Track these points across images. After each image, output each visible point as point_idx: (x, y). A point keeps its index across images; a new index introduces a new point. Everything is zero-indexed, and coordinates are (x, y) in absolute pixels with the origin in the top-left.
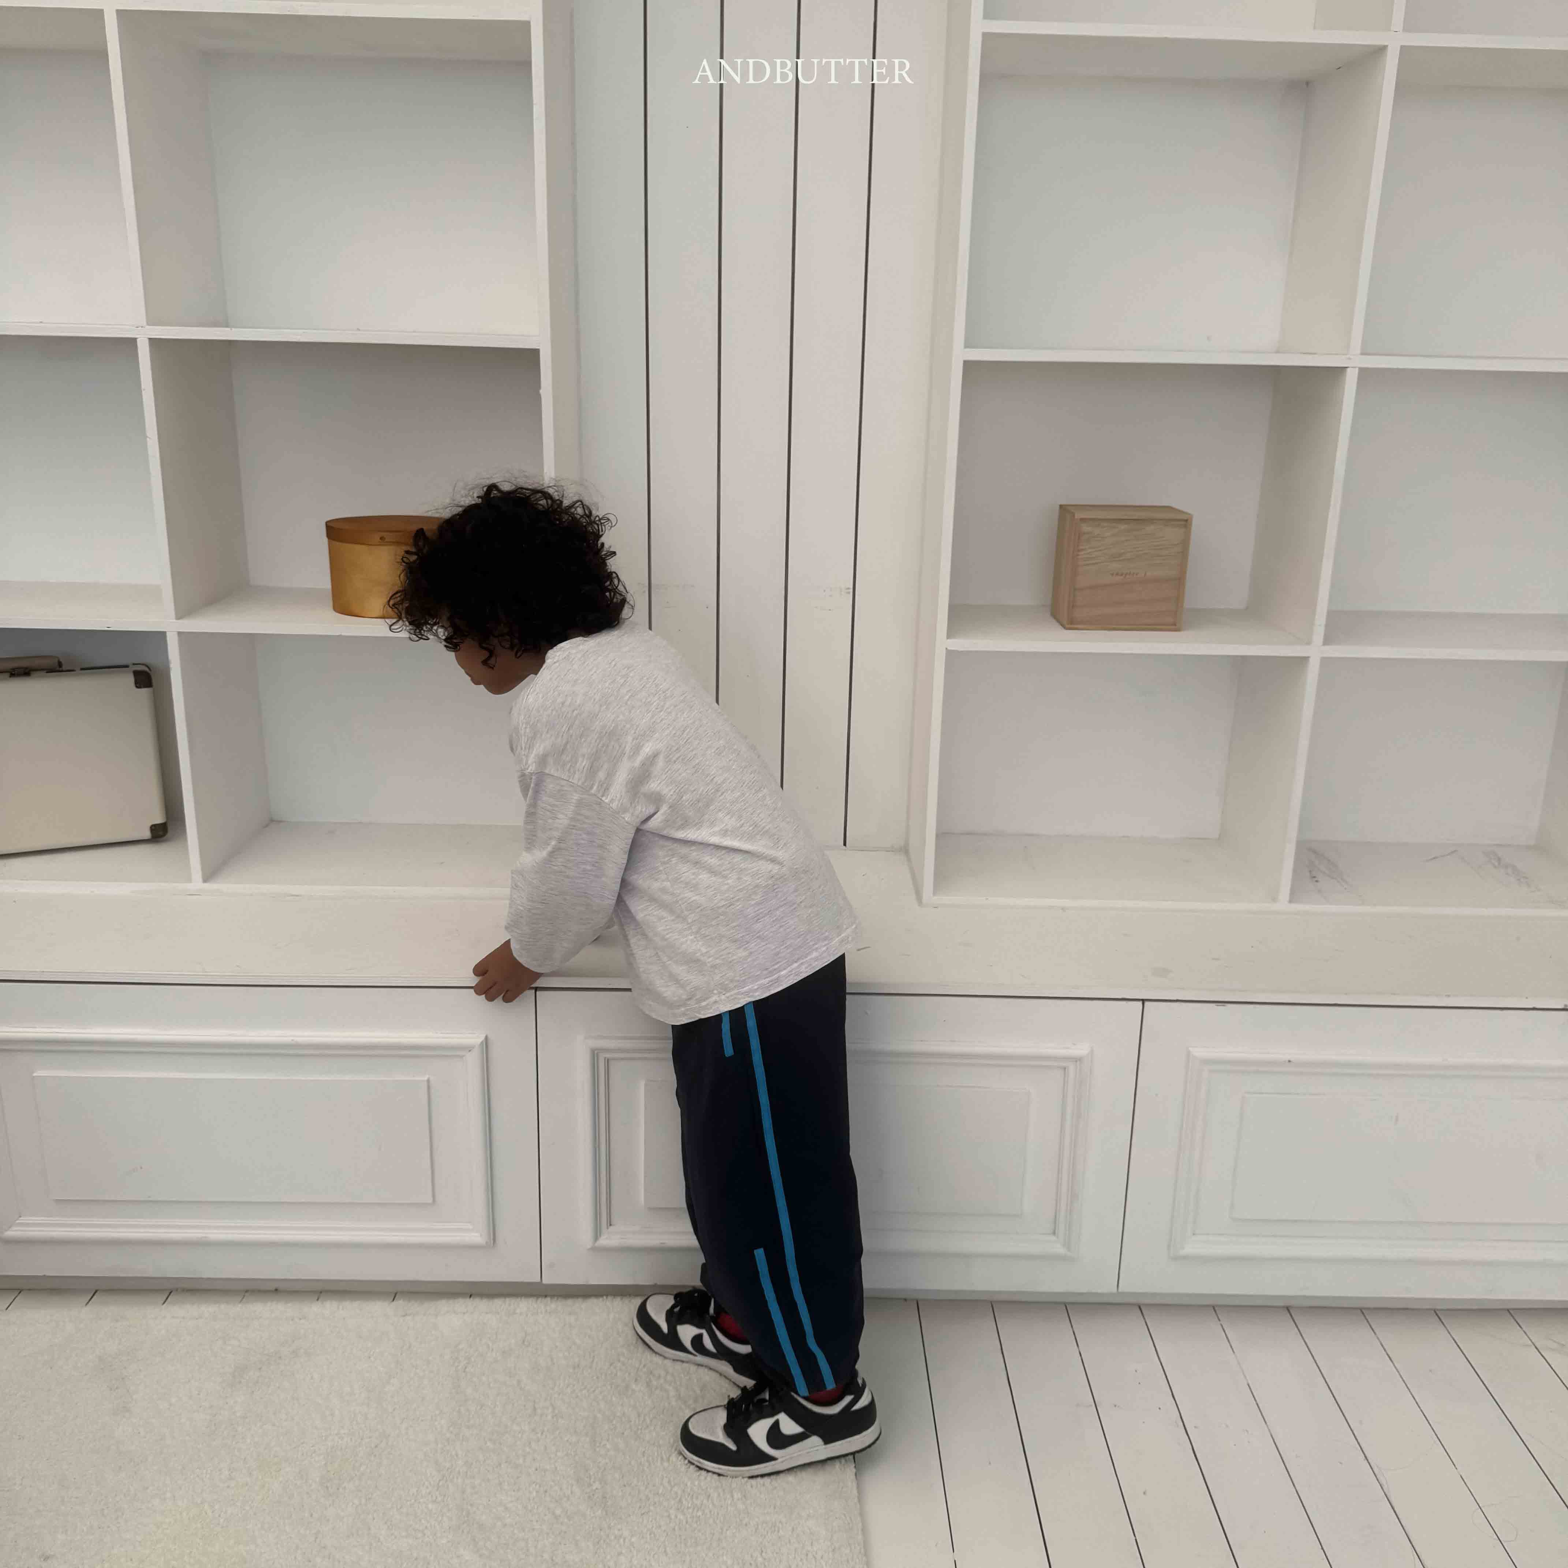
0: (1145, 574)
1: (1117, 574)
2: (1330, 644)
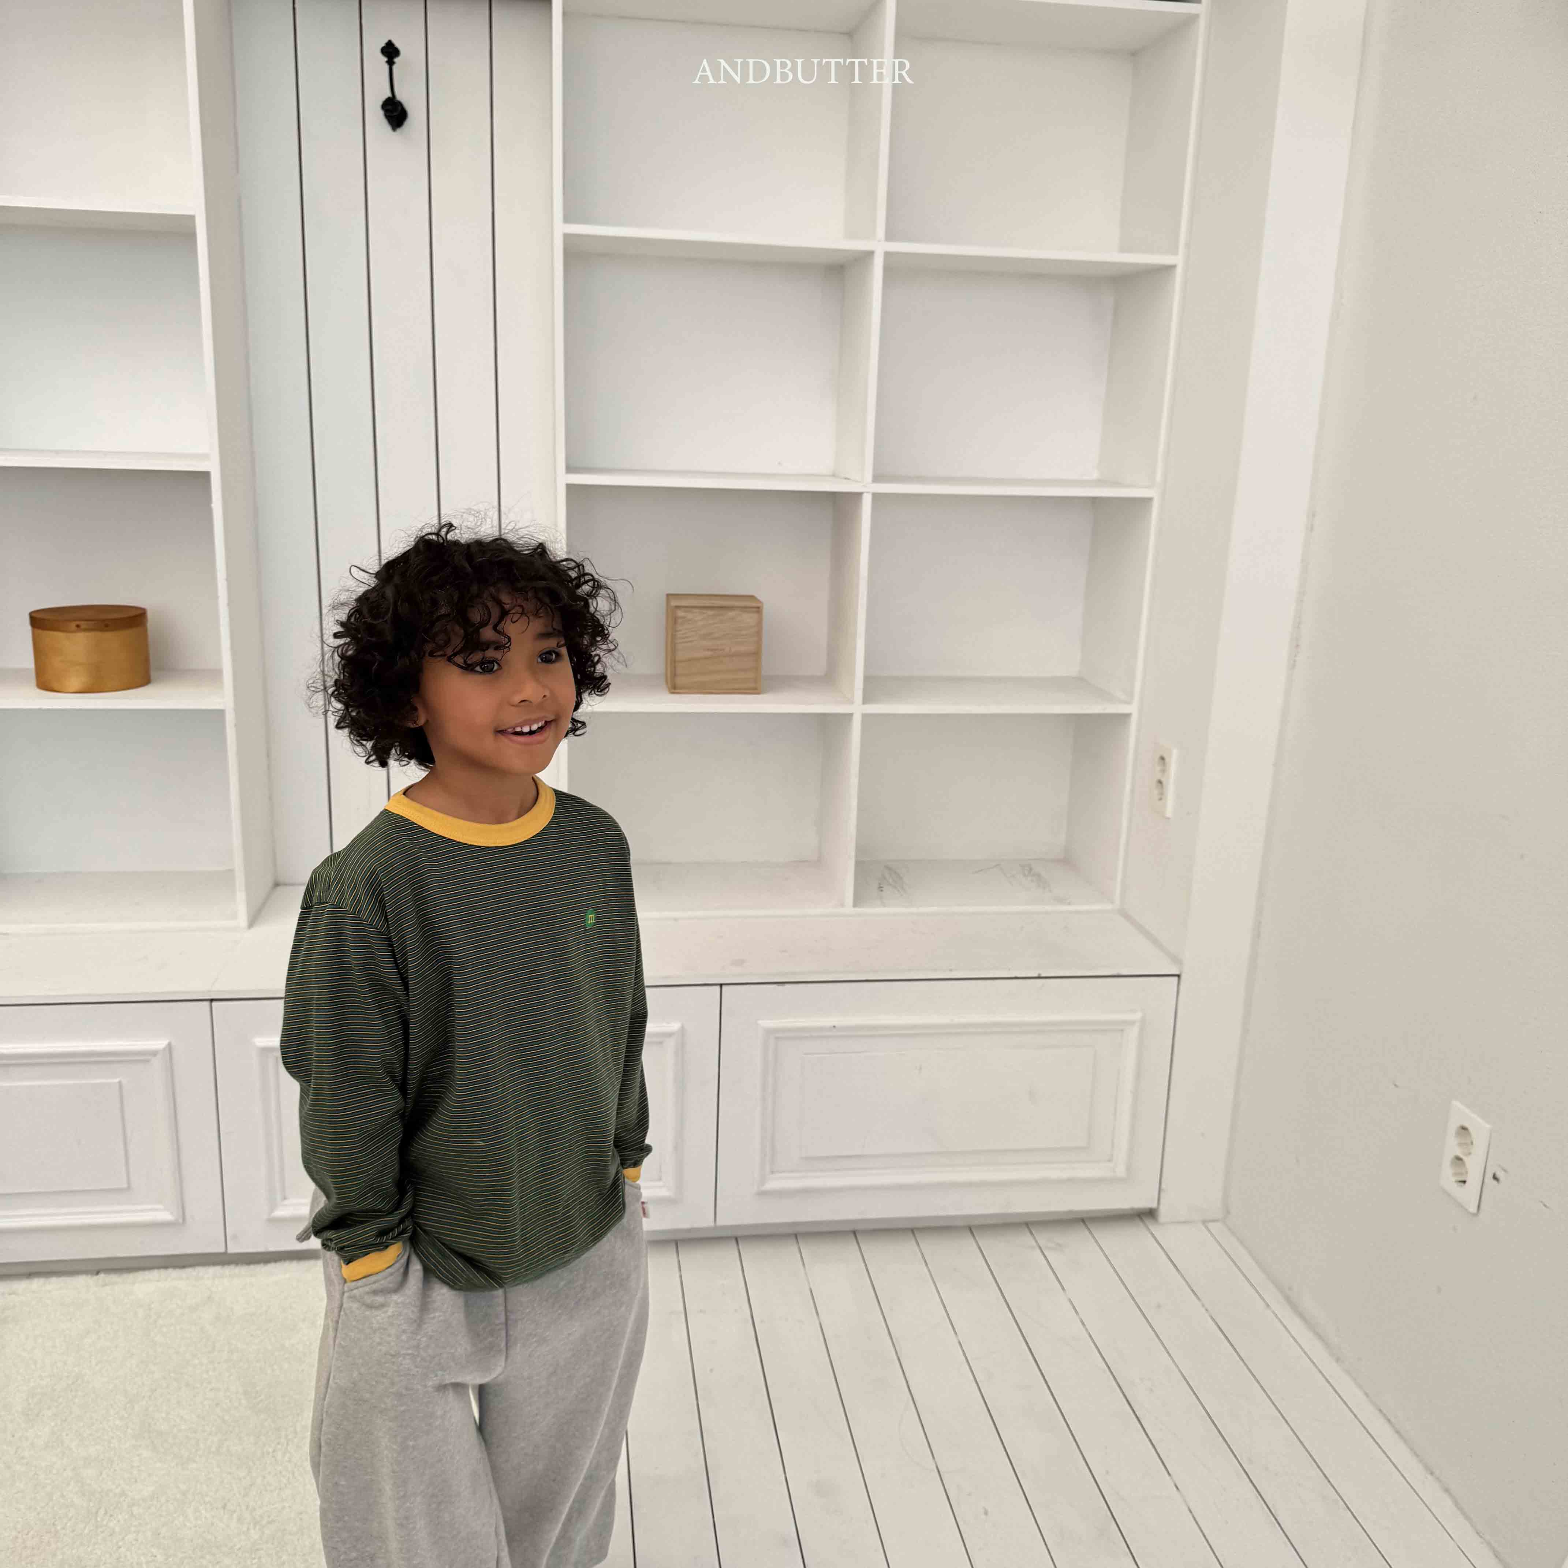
1: (708, 650)
2: (868, 703)
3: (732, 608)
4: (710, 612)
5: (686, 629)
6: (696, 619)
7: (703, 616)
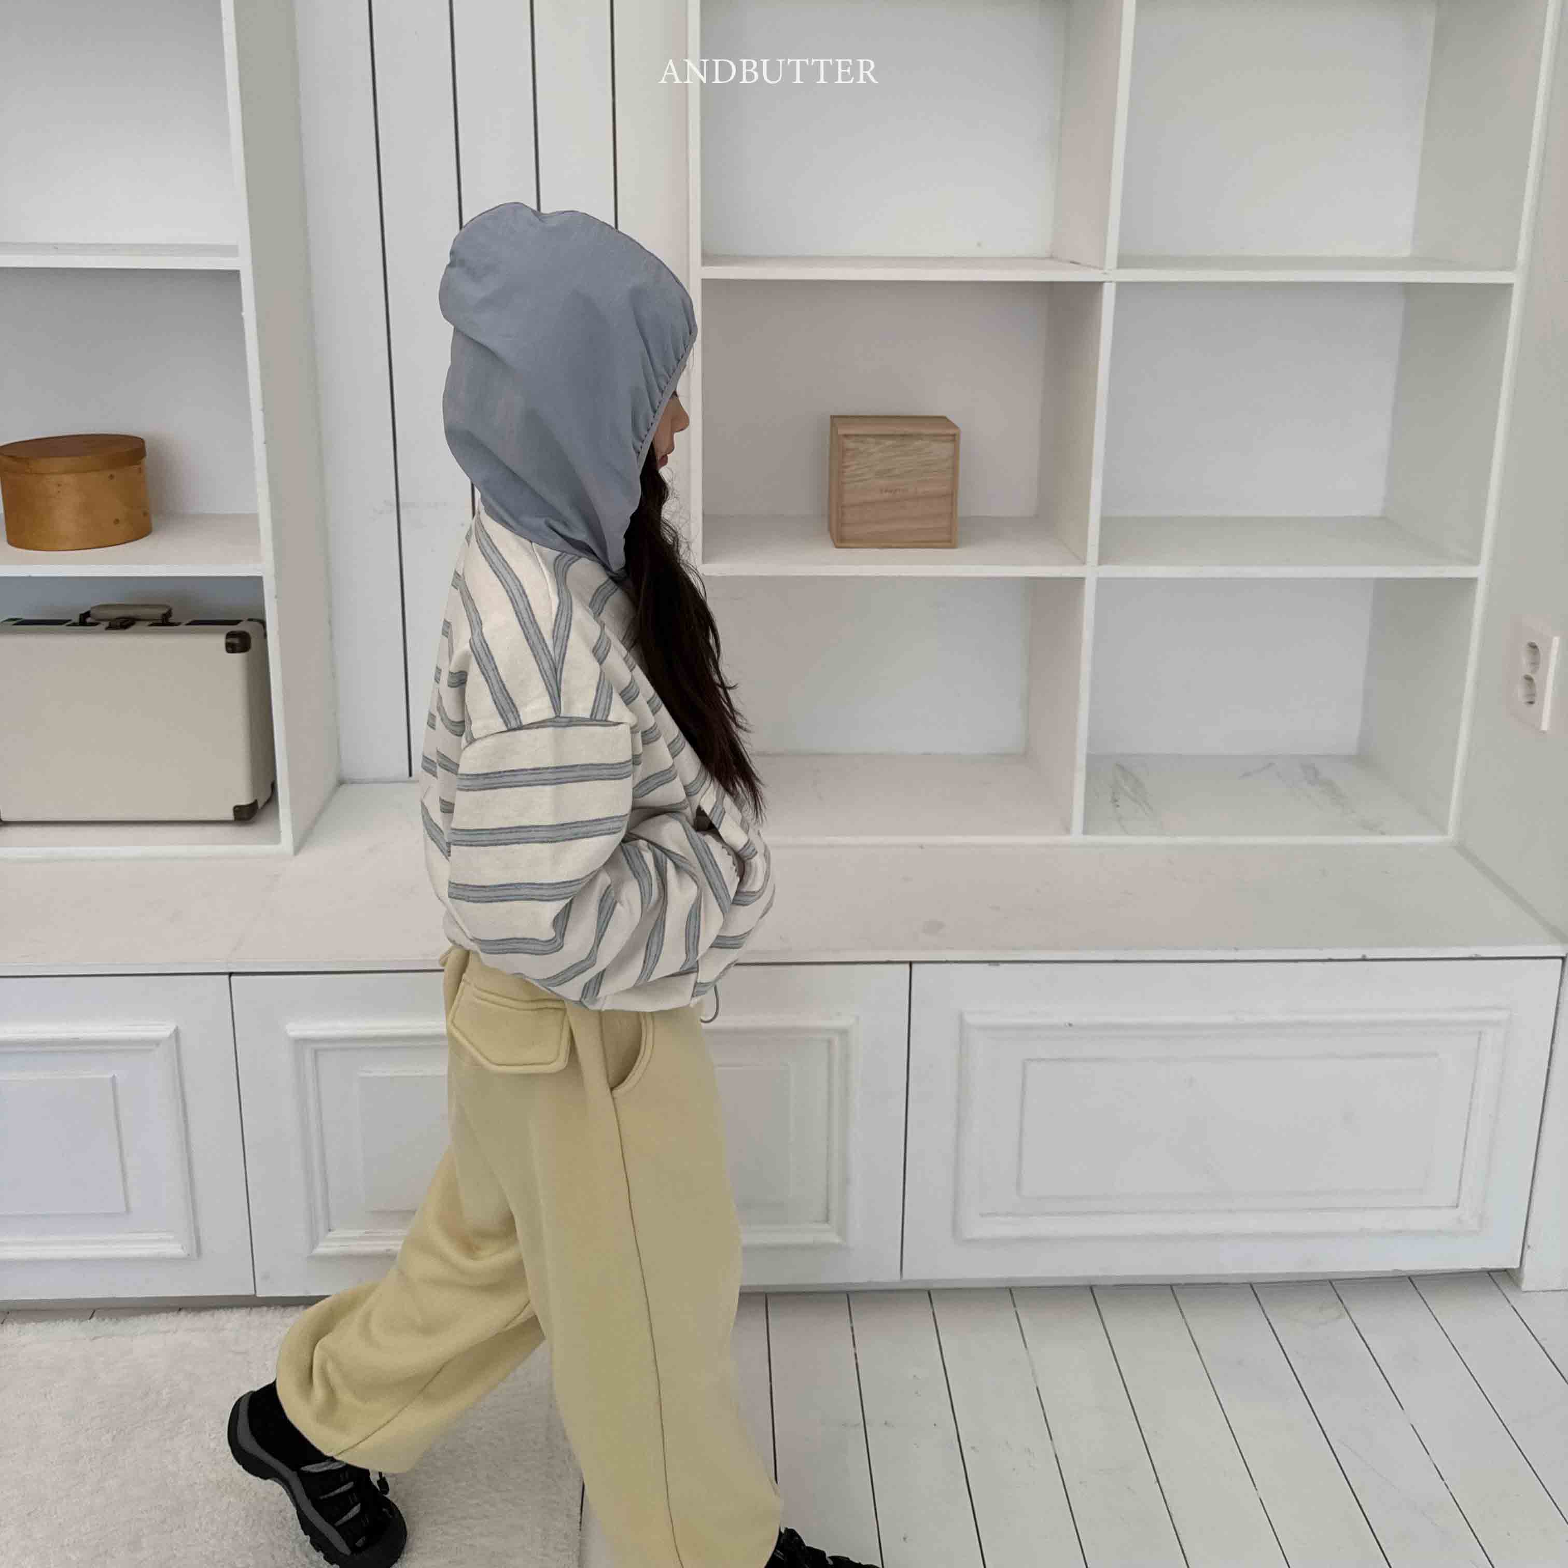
0: (916, 490)
2: (1106, 563)
3: (919, 436)
5: (858, 464)
7: (881, 446)
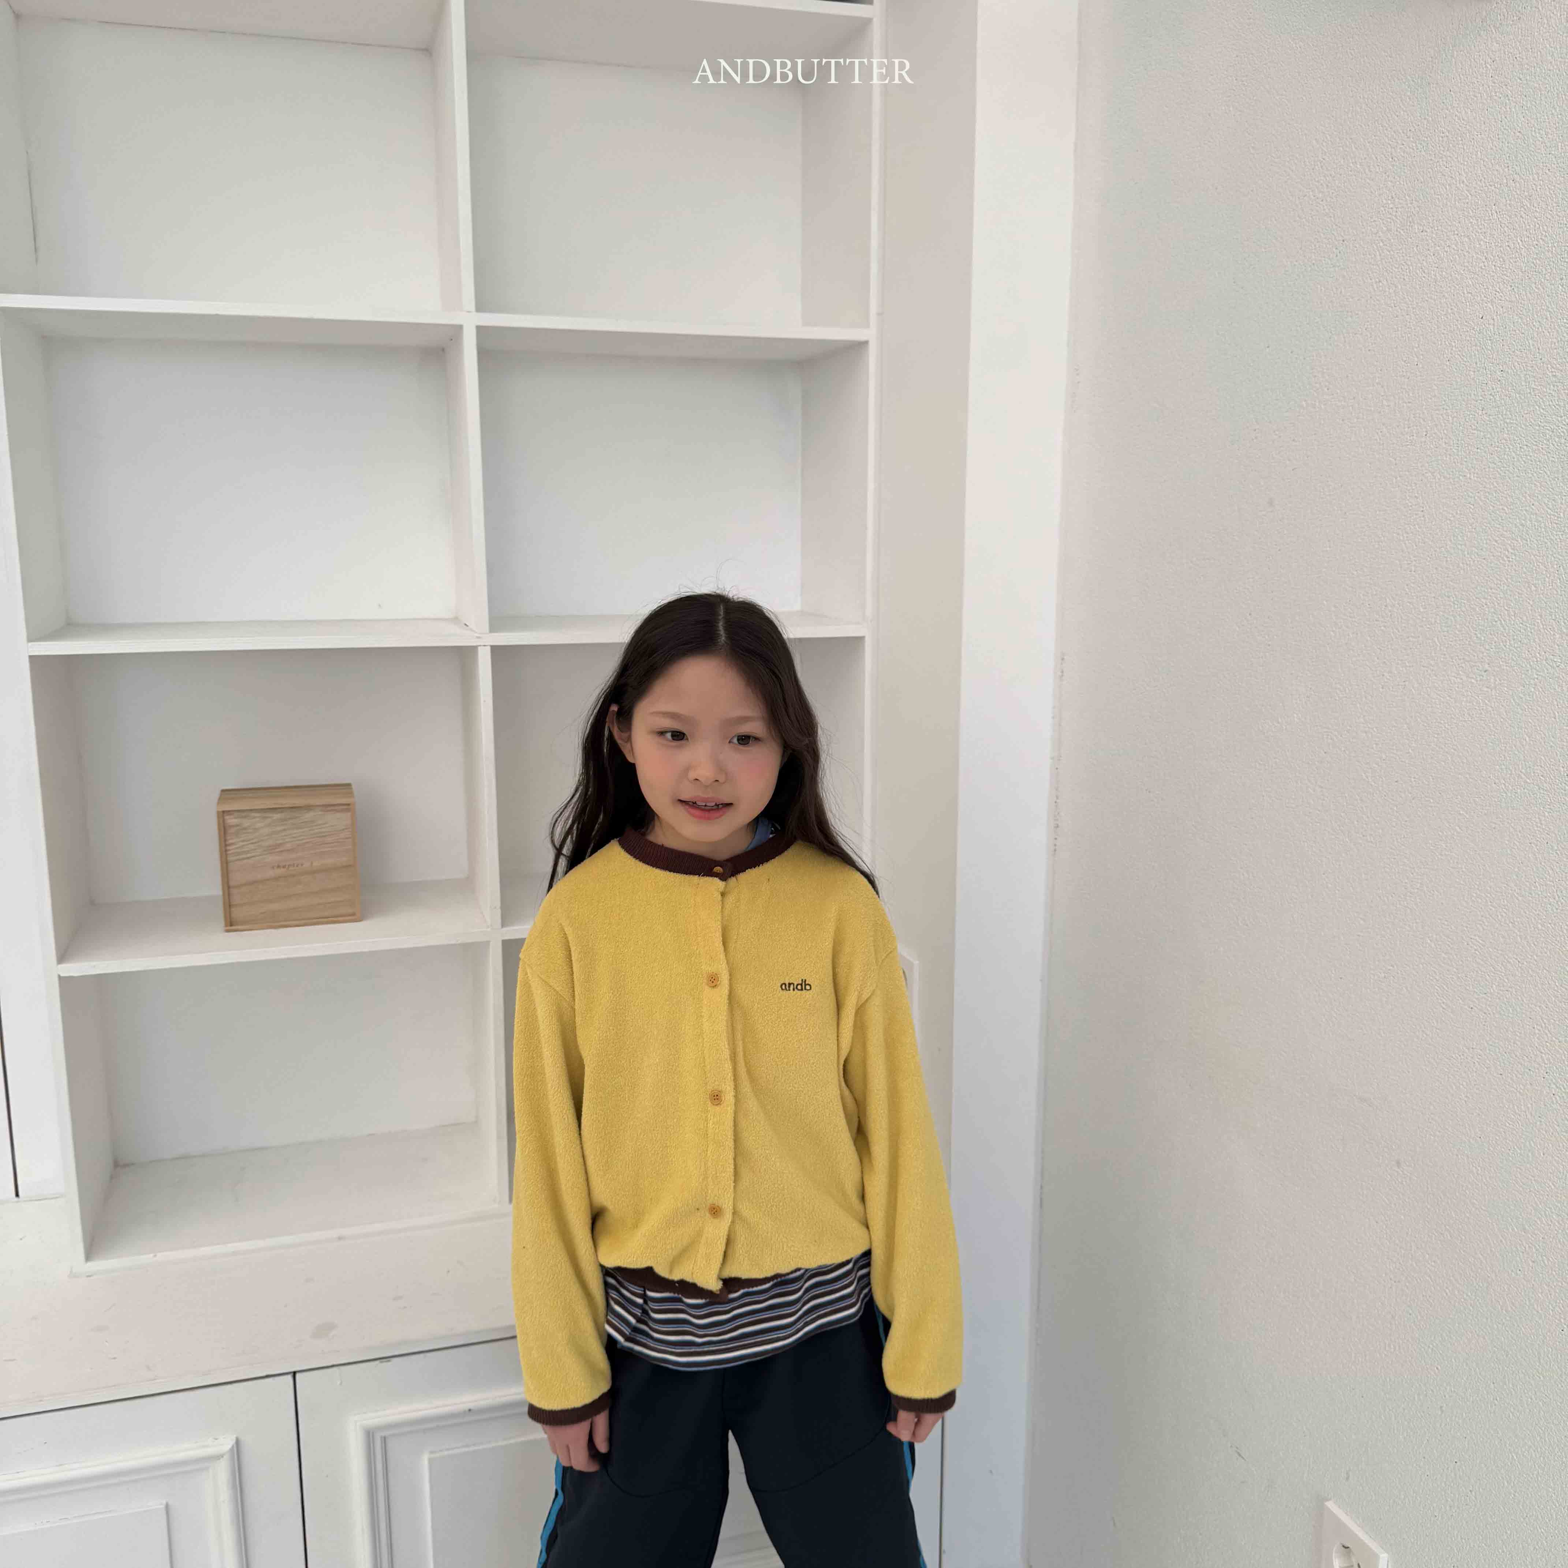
0: (312, 863)
1: (279, 867)
2: (508, 926)
3: (308, 808)
4: (277, 816)
5: (243, 841)
6: (259, 825)
7: (268, 821)
